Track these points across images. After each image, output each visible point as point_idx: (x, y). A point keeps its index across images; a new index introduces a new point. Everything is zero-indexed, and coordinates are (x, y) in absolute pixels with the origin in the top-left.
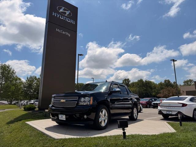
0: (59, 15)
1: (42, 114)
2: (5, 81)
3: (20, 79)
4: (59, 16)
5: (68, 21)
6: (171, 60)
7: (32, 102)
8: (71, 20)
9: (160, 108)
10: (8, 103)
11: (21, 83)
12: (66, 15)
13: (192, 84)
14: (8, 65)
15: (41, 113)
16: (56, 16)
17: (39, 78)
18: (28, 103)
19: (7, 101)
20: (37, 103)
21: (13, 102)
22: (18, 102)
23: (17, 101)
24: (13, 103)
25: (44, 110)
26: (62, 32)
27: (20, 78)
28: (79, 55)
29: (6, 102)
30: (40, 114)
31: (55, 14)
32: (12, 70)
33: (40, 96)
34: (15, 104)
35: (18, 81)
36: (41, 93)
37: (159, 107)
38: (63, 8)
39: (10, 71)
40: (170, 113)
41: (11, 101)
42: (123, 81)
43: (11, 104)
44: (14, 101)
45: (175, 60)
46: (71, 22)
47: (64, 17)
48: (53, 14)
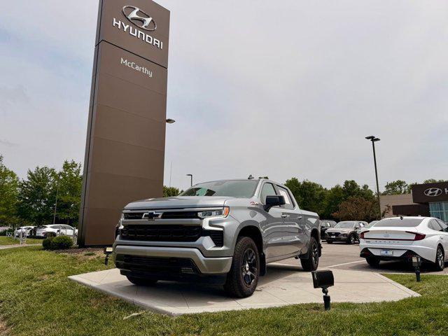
0: (128, 26)
3: (13, 175)
4: (129, 29)
5: (147, 41)
6: (368, 138)
8: (155, 39)
9: (366, 244)
11: (15, 183)
12: (143, 27)
13: (403, 192)
15: (89, 255)
16: (119, 27)
17: (61, 174)
27: (12, 172)
31: (119, 24)
35: (8, 180)
37: (361, 240)
38: (137, 10)
40: (390, 253)
45: (376, 138)
46: (155, 43)
47: (139, 32)
48: (115, 22)
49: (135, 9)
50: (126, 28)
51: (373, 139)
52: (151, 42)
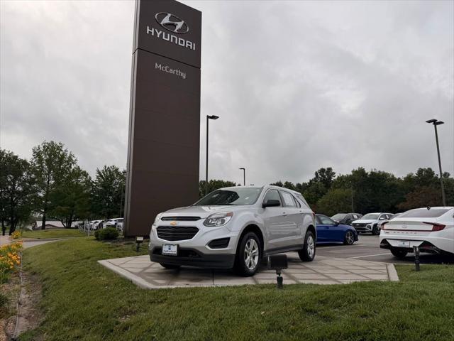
0: (161, 32)
1: (131, 245)
2: (54, 179)
3: (85, 174)
4: (161, 35)
5: (180, 44)
6: (429, 122)
7: (113, 223)
8: (187, 42)
9: (385, 235)
10: (63, 226)
11: (89, 183)
12: (175, 31)
14: (58, 145)
15: (128, 244)
16: (153, 34)
17: (124, 172)
18: (105, 225)
19: (62, 221)
20: (121, 224)
21: (74, 224)
22: (83, 224)
23: (81, 222)
24: (73, 226)
25: (134, 237)
26: (168, 70)
27: (85, 172)
28: (208, 117)
29: (59, 224)
30: (127, 246)
31: (153, 31)
32: (68, 155)
33: (127, 209)
34: (76, 227)
35: (82, 179)
36: (129, 204)
37: (382, 231)
38: (169, 15)
39: (63, 156)
41: (70, 222)
42: (316, 174)
43: (69, 227)
44: (74, 221)
45: (438, 121)
46: (187, 45)
47: (172, 36)
48: (148, 30)
49: (167, 15)
50: (159, 34)
51: (435, 122)
52: (183, 45)
